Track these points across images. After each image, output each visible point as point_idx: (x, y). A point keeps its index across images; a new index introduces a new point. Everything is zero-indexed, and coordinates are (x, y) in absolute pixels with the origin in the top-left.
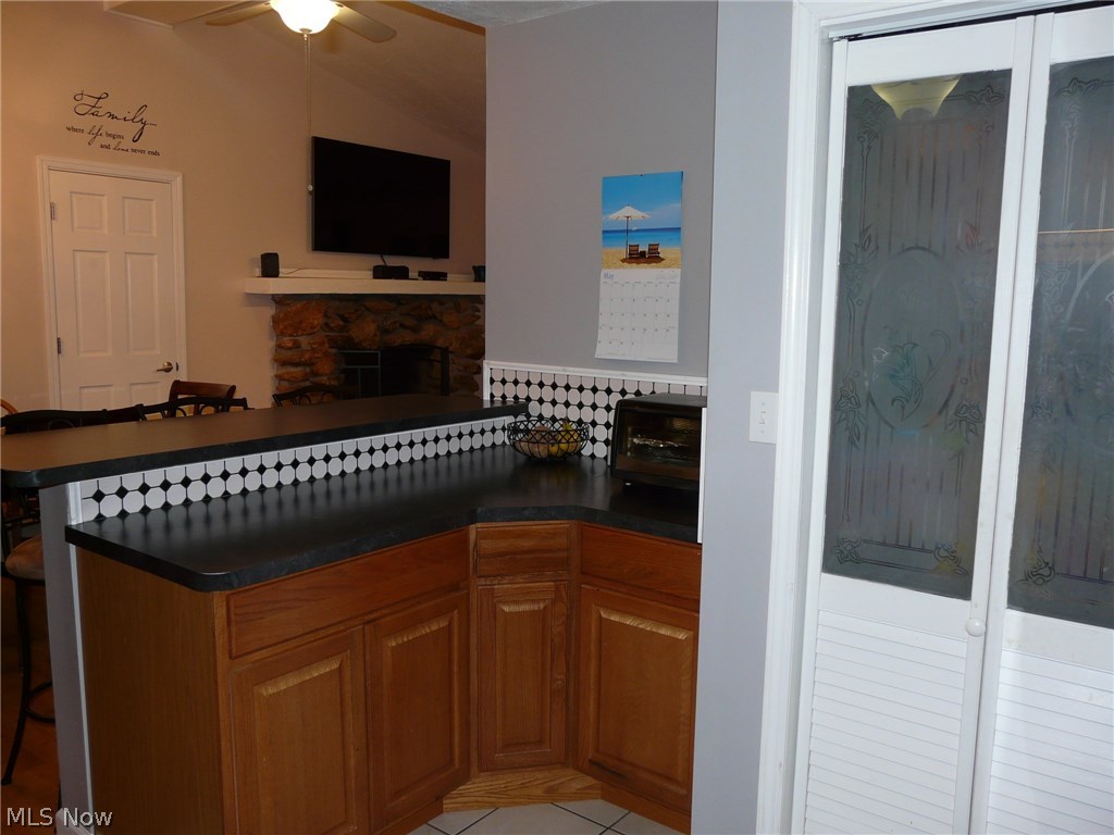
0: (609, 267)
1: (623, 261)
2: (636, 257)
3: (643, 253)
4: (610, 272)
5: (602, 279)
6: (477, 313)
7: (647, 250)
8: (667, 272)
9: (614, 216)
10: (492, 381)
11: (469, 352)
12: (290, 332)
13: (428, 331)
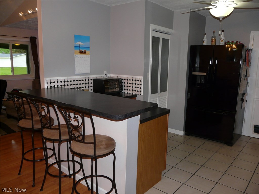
0: (76, 54)
1: (79, 53)
2: (82, 52)
3: (83, 52)
4: (77, 55)
5: (75, 57)
7: (83, 51)
8: (88, 55)
9: (77, 43)
10: (47, 83)
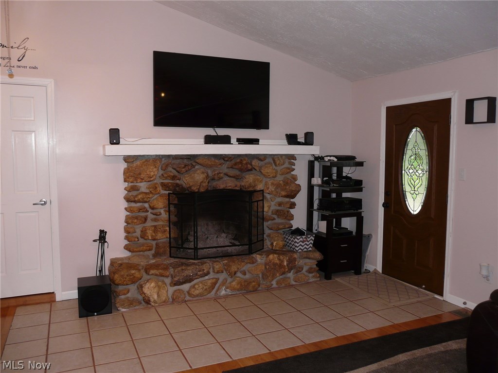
6: (293, 167)
11: (283, 193)
12: (131, 180)
13: (249, 179)
